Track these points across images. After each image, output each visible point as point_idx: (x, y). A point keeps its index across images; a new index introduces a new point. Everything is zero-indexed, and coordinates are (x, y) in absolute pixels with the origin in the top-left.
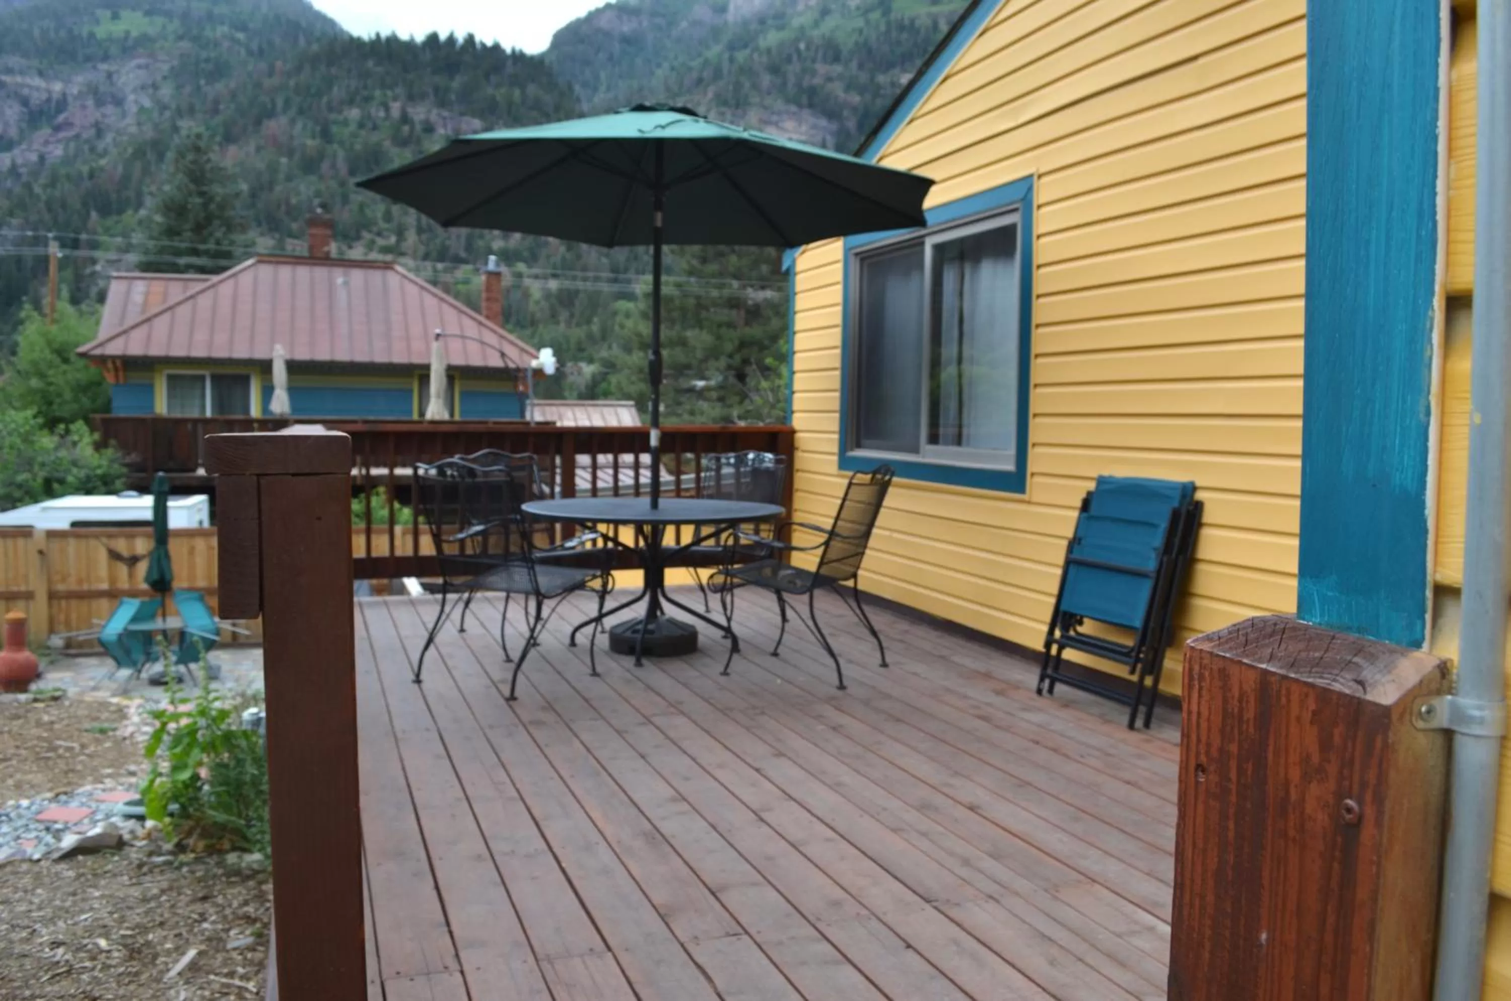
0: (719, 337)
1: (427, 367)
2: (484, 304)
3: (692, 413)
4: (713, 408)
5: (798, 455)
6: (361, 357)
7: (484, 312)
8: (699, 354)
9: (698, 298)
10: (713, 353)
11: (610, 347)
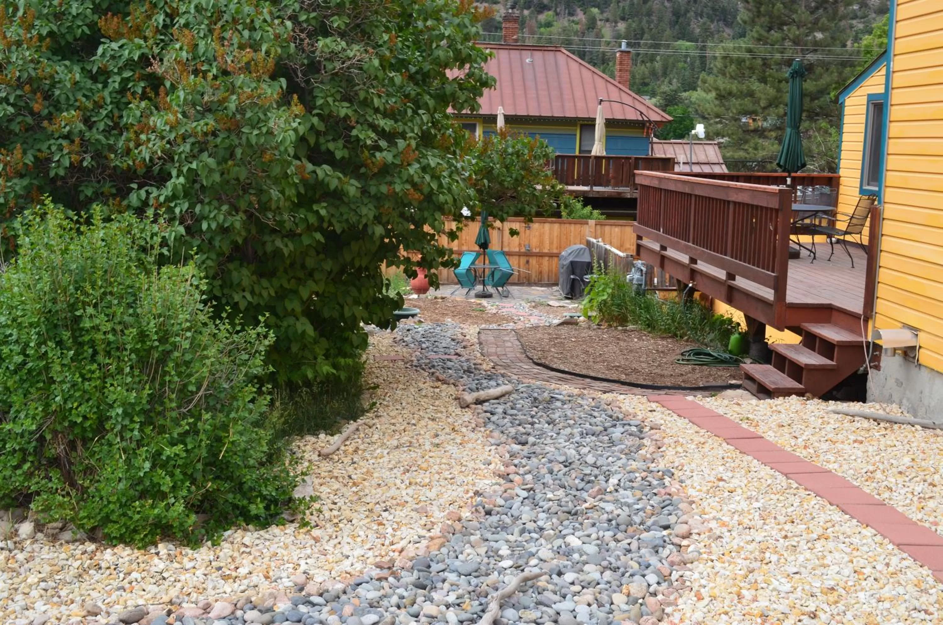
0: (779, 90)
1: (594, 120)
2: (617, 74)
3: (756, 149)
4: (773, 145)
5: (841, 187)
6: (546, 113)
7: (617, 78)
8: (763, 103)
9: (764, 59)
10: (773, 103)
11: (670, 83)
